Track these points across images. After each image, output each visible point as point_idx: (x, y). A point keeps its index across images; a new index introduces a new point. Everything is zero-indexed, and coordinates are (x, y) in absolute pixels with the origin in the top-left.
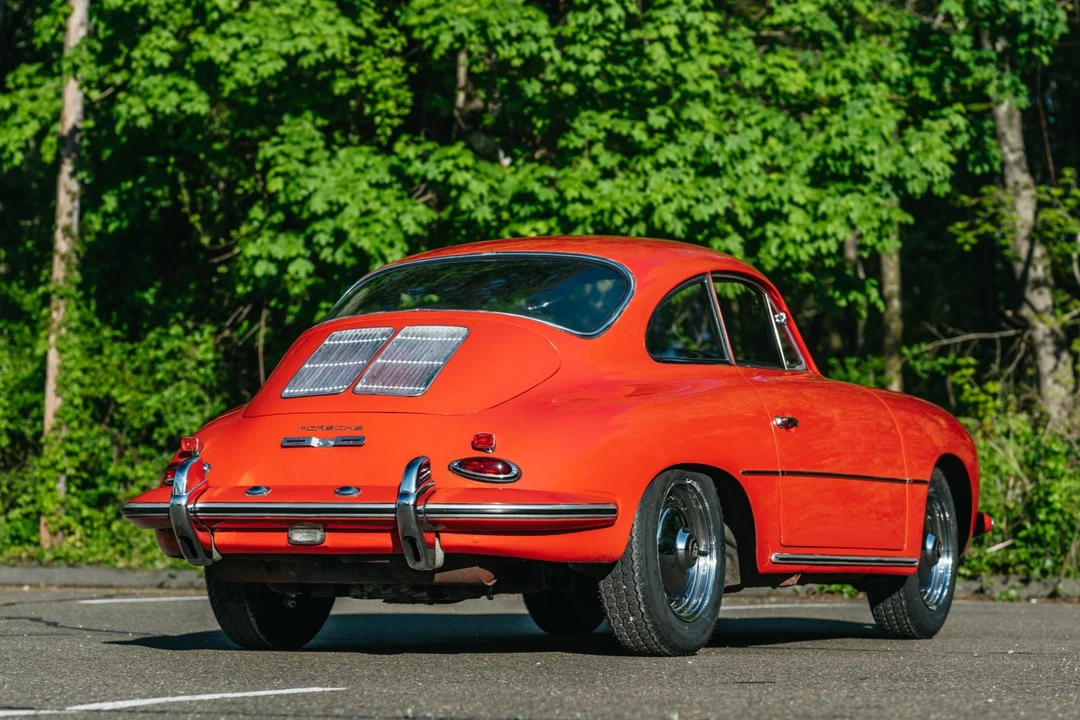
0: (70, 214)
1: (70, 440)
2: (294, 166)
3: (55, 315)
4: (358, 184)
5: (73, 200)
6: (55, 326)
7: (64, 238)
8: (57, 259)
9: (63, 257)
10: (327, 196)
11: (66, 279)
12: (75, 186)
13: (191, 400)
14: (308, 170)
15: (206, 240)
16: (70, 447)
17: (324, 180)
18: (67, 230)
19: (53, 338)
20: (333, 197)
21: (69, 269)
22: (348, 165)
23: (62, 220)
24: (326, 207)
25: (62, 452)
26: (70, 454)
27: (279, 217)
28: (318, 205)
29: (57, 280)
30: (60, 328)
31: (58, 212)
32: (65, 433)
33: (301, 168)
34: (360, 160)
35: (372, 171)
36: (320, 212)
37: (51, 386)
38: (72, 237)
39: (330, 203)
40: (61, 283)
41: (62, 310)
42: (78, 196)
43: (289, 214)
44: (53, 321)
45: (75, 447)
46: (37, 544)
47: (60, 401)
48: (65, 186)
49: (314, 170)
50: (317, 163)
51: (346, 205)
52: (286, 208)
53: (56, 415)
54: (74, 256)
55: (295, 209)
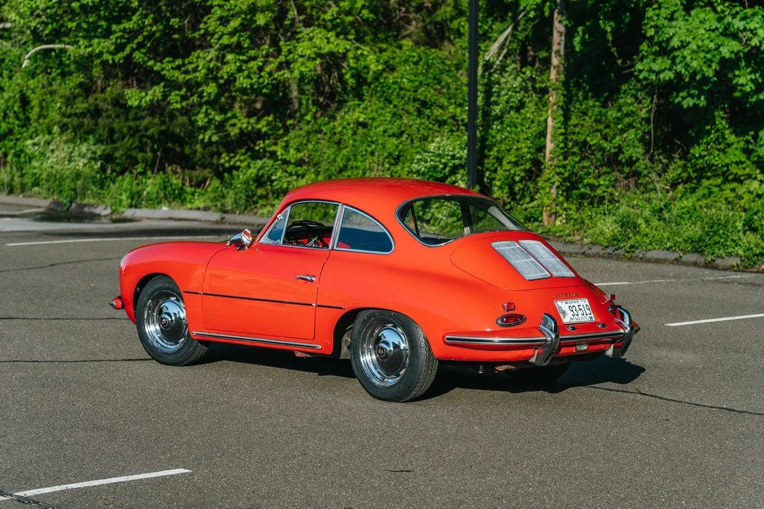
0: (559, 44)
1: (559, 167)
2: (661, 22)
3: (551, 99)
4: (699, 30)
5: (561, 36)
6: (551, 104)
7: (556, 57)
8: (552, 68)
9: (555, 67)
10: (680, 37)
11: (557, 80)
12: (562, 29)
13: (637, 139)
14: (669, 23)
15: (619, 62)
16: (558, 170)
17: (680, 28)
18: (558, 52)
19: (550, 111)
20: (683, 39)
21: (558, 73)
22: (696, 19)
23: (555, 48)
24: (680, 44)
25: (553, 173)
26: (558, 174)
27: (656, 48)
28: (675, 43)
29: (552, 80)
30: (553, 106)
31: (553, 43)
32: (555, 162)
33: (666, 23)
34: (702, 16)
35: (708, 22)
36: (676, 46)
37: (549, 137)
38: (560, 56)
39: (681, 42)
40: (554, 81)
41: (555, 96)
42: (564, 34)
43: (661, 47)
44: (550, 102)
45: (562, 170)
46: (541, 221)
47: (553, 145)
48: (556, 28)
49: (674, 23)
50: (677, 19)
51: (689, 43)
52: (659, 44)
53: (550, 153)
54: (562, 66)
55: (664, 45)
